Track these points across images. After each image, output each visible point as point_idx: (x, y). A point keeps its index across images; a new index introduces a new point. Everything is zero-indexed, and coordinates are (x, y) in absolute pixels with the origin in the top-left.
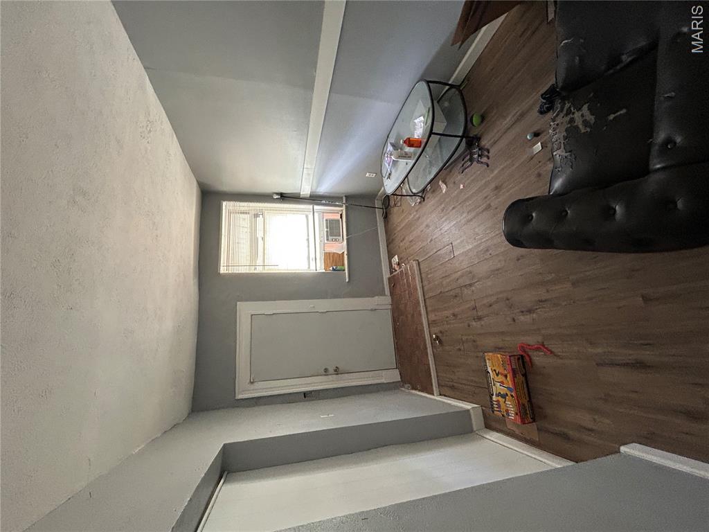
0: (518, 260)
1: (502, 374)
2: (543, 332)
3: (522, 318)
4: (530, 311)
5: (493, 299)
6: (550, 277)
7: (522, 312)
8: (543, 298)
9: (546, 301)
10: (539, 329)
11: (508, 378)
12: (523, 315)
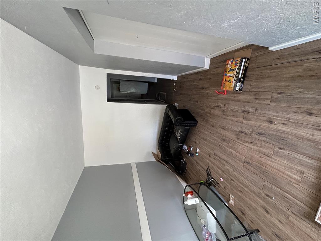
0: (214, 126)
1: (227, 81)
2: (217, 98)
3: (221, 105)
4: (218, 106)
5: (230, 118)
6: (208, 115)
7: (220, 107)
8: (212, 109)
9: (212, 108)
10: (217, 99)
11: (225, 79)
12: (220, 106)
